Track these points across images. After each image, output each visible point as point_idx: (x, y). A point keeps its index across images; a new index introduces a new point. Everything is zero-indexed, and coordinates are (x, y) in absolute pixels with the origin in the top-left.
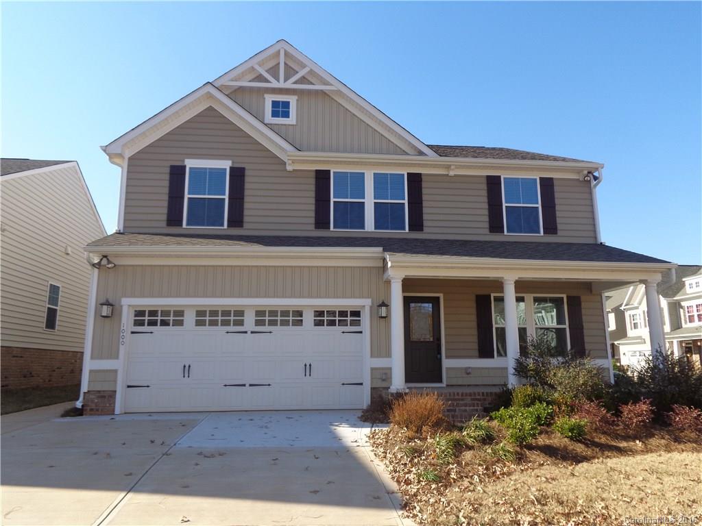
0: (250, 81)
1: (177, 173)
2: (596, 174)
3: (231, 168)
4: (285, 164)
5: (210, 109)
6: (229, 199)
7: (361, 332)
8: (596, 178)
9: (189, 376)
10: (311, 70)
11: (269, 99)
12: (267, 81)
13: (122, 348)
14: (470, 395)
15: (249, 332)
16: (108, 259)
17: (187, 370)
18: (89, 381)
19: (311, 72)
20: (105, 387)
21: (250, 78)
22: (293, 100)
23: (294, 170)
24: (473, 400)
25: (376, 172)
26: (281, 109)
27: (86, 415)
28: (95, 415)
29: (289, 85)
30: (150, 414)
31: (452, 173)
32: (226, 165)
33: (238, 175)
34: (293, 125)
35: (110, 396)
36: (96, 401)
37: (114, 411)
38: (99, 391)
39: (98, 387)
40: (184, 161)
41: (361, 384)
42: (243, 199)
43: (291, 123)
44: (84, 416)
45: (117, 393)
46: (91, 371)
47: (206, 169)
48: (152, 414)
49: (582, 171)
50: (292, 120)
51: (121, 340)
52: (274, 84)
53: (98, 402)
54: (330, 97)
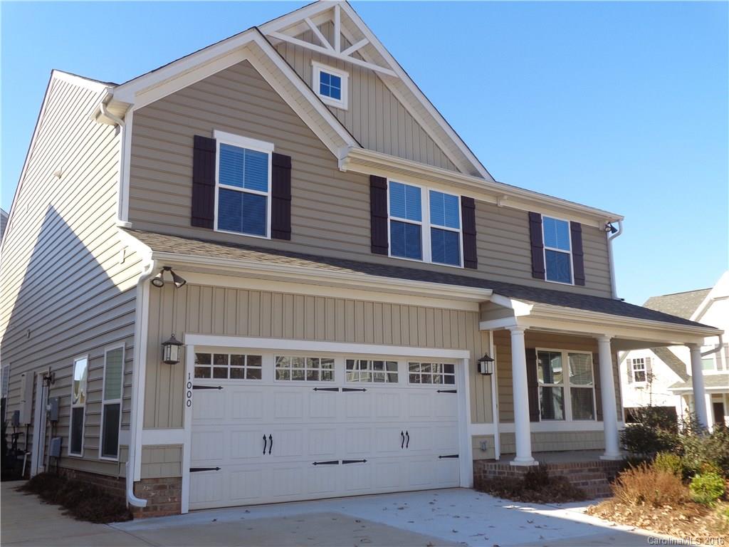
0: (295, 37)
1: (204, 149)
2: (615, 225)
3: (274, 154)
4: (336, 161)
5: (246, 63)
6: (273, 197)
7: (455, 392)
8: (613, 230)
9: (270, 452)
10: (370, 43)
11: (318, 68)
12: (320, 44)
13: (188, 412)
14: (587, 465)
15: (340, 390)
16: (173, 273)
17: (268, 442)
18: (142, 464)
19: (369, 46)
20: (166, 472)
21: (296, 34)
22: (344, 77)
23: (348, 171)
24: (590, 470)
25: (433, 189)
26: (330, 86)
27: (138, 517)
28: (152, 516)
29: (345, 56)
30: (247, 507)
31: (502, 204)
32: (267, 148)
33: (282, 164)
34: (344, 111)
35: (173, 486)
36: (153, 494)
37: (179, 507)
38: (157, 480)
39: (155, 473)
40: (212, 133)
41: (457, 456)
42: (290, 200)
43: (341, 107)
44: (135, 521)
45: (184, 480)
46: (144, 448)
47: (242, 149)
48: (249, 509)
49: (604, 220)
50: (342, 103)
51: (187, 399)
52: (328, 51)
53: (154, 496)
54: (382, 82)
